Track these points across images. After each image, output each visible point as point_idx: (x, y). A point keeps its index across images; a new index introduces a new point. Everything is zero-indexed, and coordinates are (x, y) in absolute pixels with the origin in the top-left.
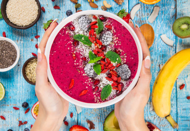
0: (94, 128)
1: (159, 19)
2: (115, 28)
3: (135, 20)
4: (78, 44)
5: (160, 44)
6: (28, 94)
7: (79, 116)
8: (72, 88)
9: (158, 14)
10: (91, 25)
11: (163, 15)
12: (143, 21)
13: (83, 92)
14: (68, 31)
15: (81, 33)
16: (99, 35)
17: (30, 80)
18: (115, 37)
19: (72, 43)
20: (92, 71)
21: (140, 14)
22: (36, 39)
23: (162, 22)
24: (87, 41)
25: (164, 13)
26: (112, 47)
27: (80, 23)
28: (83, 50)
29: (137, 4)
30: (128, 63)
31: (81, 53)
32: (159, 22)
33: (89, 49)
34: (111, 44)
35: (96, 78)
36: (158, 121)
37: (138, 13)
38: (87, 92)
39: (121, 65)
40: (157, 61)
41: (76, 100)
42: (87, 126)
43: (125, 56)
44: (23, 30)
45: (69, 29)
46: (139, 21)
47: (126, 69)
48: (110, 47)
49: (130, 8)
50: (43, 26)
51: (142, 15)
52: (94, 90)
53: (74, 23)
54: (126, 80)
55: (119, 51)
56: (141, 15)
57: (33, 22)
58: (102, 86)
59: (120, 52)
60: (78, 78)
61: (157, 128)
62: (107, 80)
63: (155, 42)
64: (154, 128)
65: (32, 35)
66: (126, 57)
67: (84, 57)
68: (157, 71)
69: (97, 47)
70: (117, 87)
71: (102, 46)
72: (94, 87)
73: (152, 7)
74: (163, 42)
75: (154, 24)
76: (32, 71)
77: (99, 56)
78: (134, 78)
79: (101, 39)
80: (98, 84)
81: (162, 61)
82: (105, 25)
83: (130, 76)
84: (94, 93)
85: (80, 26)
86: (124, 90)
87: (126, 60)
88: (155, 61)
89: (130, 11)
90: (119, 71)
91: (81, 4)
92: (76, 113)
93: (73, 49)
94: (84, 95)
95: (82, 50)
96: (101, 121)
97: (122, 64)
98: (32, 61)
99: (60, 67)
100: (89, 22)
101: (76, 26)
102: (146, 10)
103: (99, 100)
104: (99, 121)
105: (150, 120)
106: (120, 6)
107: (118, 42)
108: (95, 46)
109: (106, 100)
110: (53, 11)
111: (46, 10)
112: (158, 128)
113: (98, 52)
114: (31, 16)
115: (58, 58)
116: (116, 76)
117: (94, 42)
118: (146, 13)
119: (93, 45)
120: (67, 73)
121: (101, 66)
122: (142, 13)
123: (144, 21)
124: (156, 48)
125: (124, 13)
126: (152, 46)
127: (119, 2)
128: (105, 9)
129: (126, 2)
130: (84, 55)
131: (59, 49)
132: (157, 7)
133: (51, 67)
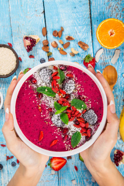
1: (120, 60)
2: (76, 76)
3: (100, 62)
4: (42, 96)
8: (42, 140)
9: (119, 56)
10: (52, 76)
11: (123, 57)
12: (107, 63)
13: (54, 142)
14: (31, 85)
15: (44, 85)
16: (62, 84)
18: (78, 84)
19: (36, 95)
20: (60, 121)
21: (103, 57)
23: (123, 63)
24: (50, 92)
26: (76, 95)
27: (41, 76)
28: (48, 101)
29: (100, 49)
30: (93, 108)
31: (46, 105)
32: (120, 63)
33: (54, 99)
34: (74, 92)
35: (64, 127)
37: (102, 56)
38: (58, 141)
39: (87, 111)
40: (121, 96)
43: (89, 101)
44: (4, 79)
45: (31, 82)
46: (103, 63)
47: (93, 115)
48: (74, 95)
49: (95, 53)
51: (105, 58)
52: (63, 139)
53: (35, 76)
54: (93, 125)
55: (83, 98)
56: (104, 58)
57: (12, 71)
58: (71, 134)
59: (85, 99)
60: (47, 129)
62: (75, 128)
63: (118, 80)
64: (123, 155)
66: (90, 102)
67: (50, 108)
69: (61, 97)
70: (86, 133)
71: (66, 95)
72: (63, 136)
73: (113, 51)
75: (116, 65)
77: (64, 106)
78: (101, 121)
79: (64, 89)
80: (67, 133)
82: (66, 74)
83: (97, 120)
84: (64, 142)
85: (42, 78)
86: (93, 134)
87: (91, 106)
89: (94, 55)
90: (86, 117)
91: (52, 52)
93: (38, 102)
94: (55, 145)
95: (47, 102)
97: (88, 109)
99: (27, 121)
101: (37, 79)
102: (108, 54)
103: (70, 147)
106: (86, 51)
107: (81, 89)
108: (59, 96)
109: (76, 147)
110: (29, 60)
113: (63, 102)
114: (10, 66)
115: (25, 112)
116: (84, 123)
117: (58, 92)
118: (109, 56)
119: (57, 95)
120: (36, 126)
121: (68, 115)
122: (105, 56)
123: (108, 63)
124: (120, 86)
125: (90, 58)
126: (116, 84)
127: (85, 48)
128: (73, 55)
129: (91, 47)
130: (49, 106)
131: (24, 103)
132: (117, 50)
133: (18, 122)
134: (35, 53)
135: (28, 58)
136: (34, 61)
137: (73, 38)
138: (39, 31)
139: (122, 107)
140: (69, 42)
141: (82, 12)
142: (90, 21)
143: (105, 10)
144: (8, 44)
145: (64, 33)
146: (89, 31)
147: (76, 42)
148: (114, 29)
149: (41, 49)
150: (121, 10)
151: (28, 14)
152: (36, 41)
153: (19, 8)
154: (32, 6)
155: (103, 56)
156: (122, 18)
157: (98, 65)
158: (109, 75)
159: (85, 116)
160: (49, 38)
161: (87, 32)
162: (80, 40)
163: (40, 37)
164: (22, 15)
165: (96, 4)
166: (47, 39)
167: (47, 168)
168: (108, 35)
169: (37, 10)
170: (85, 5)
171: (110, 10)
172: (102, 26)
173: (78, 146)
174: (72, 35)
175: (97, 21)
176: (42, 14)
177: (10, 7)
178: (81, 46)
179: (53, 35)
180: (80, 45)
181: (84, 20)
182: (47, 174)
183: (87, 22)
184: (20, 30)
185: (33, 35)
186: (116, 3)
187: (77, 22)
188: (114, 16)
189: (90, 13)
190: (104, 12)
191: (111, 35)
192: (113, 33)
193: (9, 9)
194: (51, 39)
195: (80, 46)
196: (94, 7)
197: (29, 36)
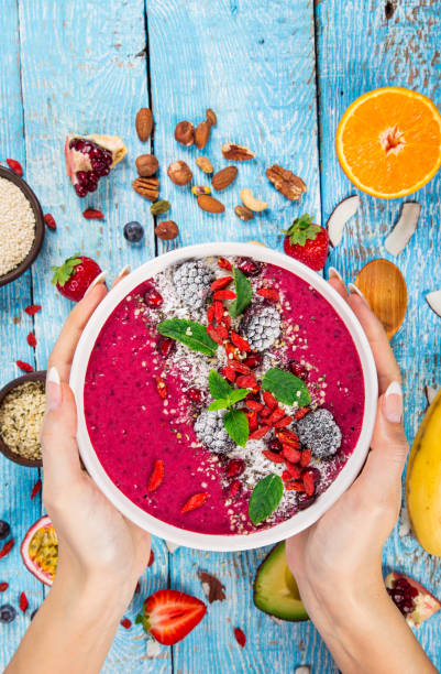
0: (222, 597)
1: (420, 242)
2: (288, 297)
3: (345, 246)
4: (174, 349)
5: (425, 321)
6: (7, 494)
7: (173, 560)
8: (158, 489)
9: (417, 227)
10: (212, 289)
11: (432, 231)
12: (369, 250)
13: (193, 499)
14: (142, 310)
15: (182, 314)
16: (239, 318)
17: (14, 450)
18: (290, 324)
19: (154, 345)
20: (220, 435)
21: (358, 227)
22: (28, 316)
23: (430, 252)
24: (201, 339)
25: (435, 223)
26: (281, 357)
27: (178, 284)
28: (190, 366)
29: (348, 197)
30: (332, 404)
31: (183, 378)
32: (420, 250)
33: (209, 363)
34: (277, 347)
35: (231, 456)
36: (429, 570)
37: (353, 224)
38: (206, 499)
39: (310, 412)
40: (417, 375)
41: (172, 527)
42: (201, 591)
43: (321, 383)
45: (144, 302)
46: (356, 251)
47: (327, 426)
48: (274, 356)
49: (328, 210)
50: (50, 276)
51: (366, 232)
52: (225, 493)
53: (160, 283)
54: (326, 459)
55: (303, 369)
56: (361, 230)
57: (18, 265)
58: (251, 481)
59: (307, 372)
60: (176, 457)
61: (426, 592)
62: (268, 461)
63: (410, 314)
64: (415, 593)
65: (17, 305)
66: (325, 385)
67: (193, 388)
68: (418, 409)
69: (234, 359)
70: (300, 481)
71: (250, 353)
72: (226, 485)
73: (394, 205)
74: (435, 316)
75: (404, 259)
76: (21, 422)
77: (240, 388)
78: (352, 452)
79: (247, 333)
80: (238, 475)
81: (432, 376)
82: (258, 289)
83: (339, 445)
84: (228, 503)
85: (180, 291)
86: (323, 491)
87: (326, 397)
88: (413, 376)
89: (325, 220)
90: (304, 431)
91: (170, 201)
92: (165, 549)
93: (158, 365)
94: (197, 509)
95: (187, 369)
96: (244, 574)
97: (314, 407)
98: (19, 388)
99: (117, 422)
100: (206, 279)
101: (164, 293)
102: (376, 216)
103: (245, 523)
104: (238, 576)
105: (403, 567)
106: (294, 203)
107: (300, 340)
108: (228, 354)
109: (265, 525)
110: (82, 227)
111: (59, 224)
112: (428, 593)
113: (238, 374)
114: (12, 245)
115: (112, 394)
116: (296, 449)
117: (225, 342)
118: (378, 226)
119: (220, 350)
120: (142, 441)
121: (249, 418)
122: (363, 224)
123: (373, 250)
124: (414, 335)
125: (310, 229)
126: (401, 328)
127: (290, 192)
128: (248, 215)
129: (313, 190)
130: (193, 383)
131: (112, 366)
132: (411, 204)
133: (89, 424)
134: (107, 202)
135: (80, 218)
136: (101, 229)
137: (249, 152)
138: (126, 120)
139: (420, 416)
140: (234, 167)
141: (286, 59)
142: (314, 95)
143: (372, 55)
144: (9, 161)
145: (216, 134)
146: (310, 130)
147: (261, 169)
148: (402, 127)
149: (129, 185)
150: (428, 57)
151: (87, 55)
152: (113, 157)
153: (56, 32)
154: (105, 28)
155: (357, 222)
156: (431, 86)
157: (338, 256)
158: (376, 295)
159: (301, 428)
160: (161, 148)
161: (302, 134)
162: (277, 162)
163: (127, 145)
164: (63, 58)
165: (337, 33)
166: (153, 153)
167: (133, 631)
168: (379, 145)
169: (119, 42)
170: (298, 34)
171: (390, 56)
172: (357, 112)
173: (268, 521)
174: (248, 143)
175: (342, 93)
176: (140, 58)
177: (22, 29)
178: (277, 184)
179: (177, 138)
180: (273, 180)
181: (291, 87)
182: (130, 654)
183: (302, 98)
184: (56, 115)
185: (102, 136)
186: (411, 34)
187: (267, 94)
188: (403, 79)
189: (314, 62)
190: (366, 63)
191: (388, 149)
192: (396, 141)
193: (16, 34)
194: (170, 152)
195: (273, 184)
196: (332, 41)
197: (88, 137)
